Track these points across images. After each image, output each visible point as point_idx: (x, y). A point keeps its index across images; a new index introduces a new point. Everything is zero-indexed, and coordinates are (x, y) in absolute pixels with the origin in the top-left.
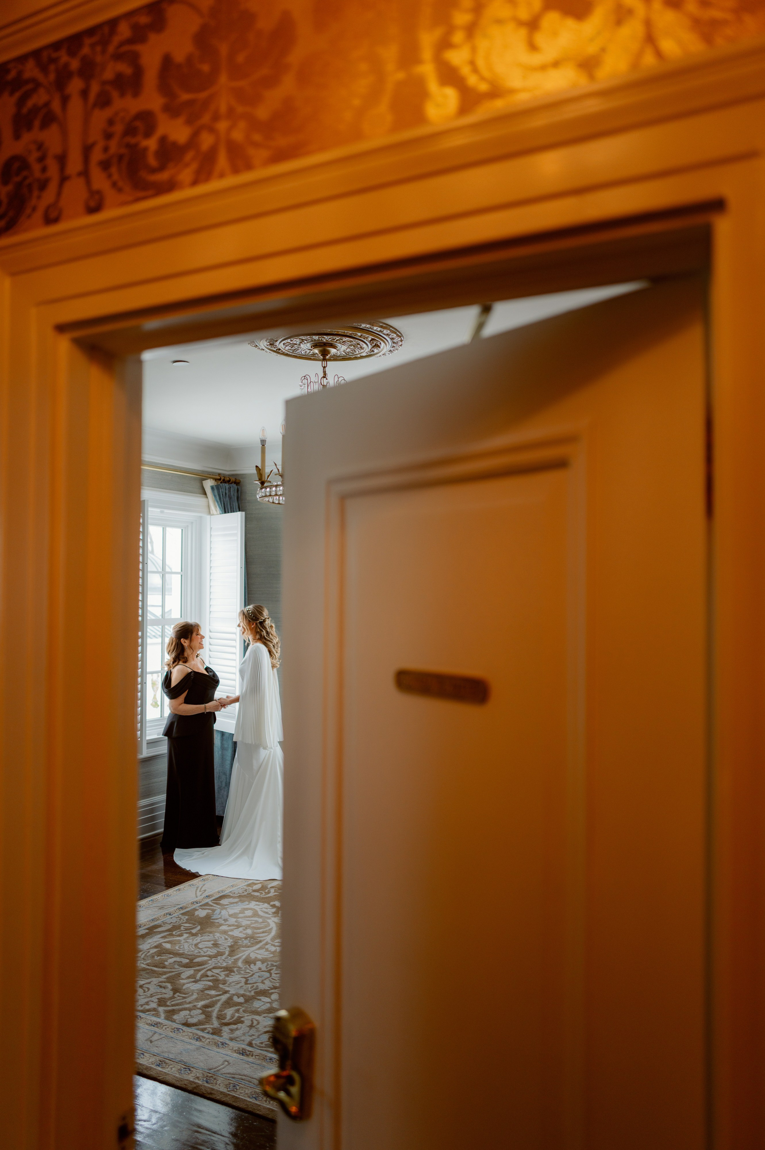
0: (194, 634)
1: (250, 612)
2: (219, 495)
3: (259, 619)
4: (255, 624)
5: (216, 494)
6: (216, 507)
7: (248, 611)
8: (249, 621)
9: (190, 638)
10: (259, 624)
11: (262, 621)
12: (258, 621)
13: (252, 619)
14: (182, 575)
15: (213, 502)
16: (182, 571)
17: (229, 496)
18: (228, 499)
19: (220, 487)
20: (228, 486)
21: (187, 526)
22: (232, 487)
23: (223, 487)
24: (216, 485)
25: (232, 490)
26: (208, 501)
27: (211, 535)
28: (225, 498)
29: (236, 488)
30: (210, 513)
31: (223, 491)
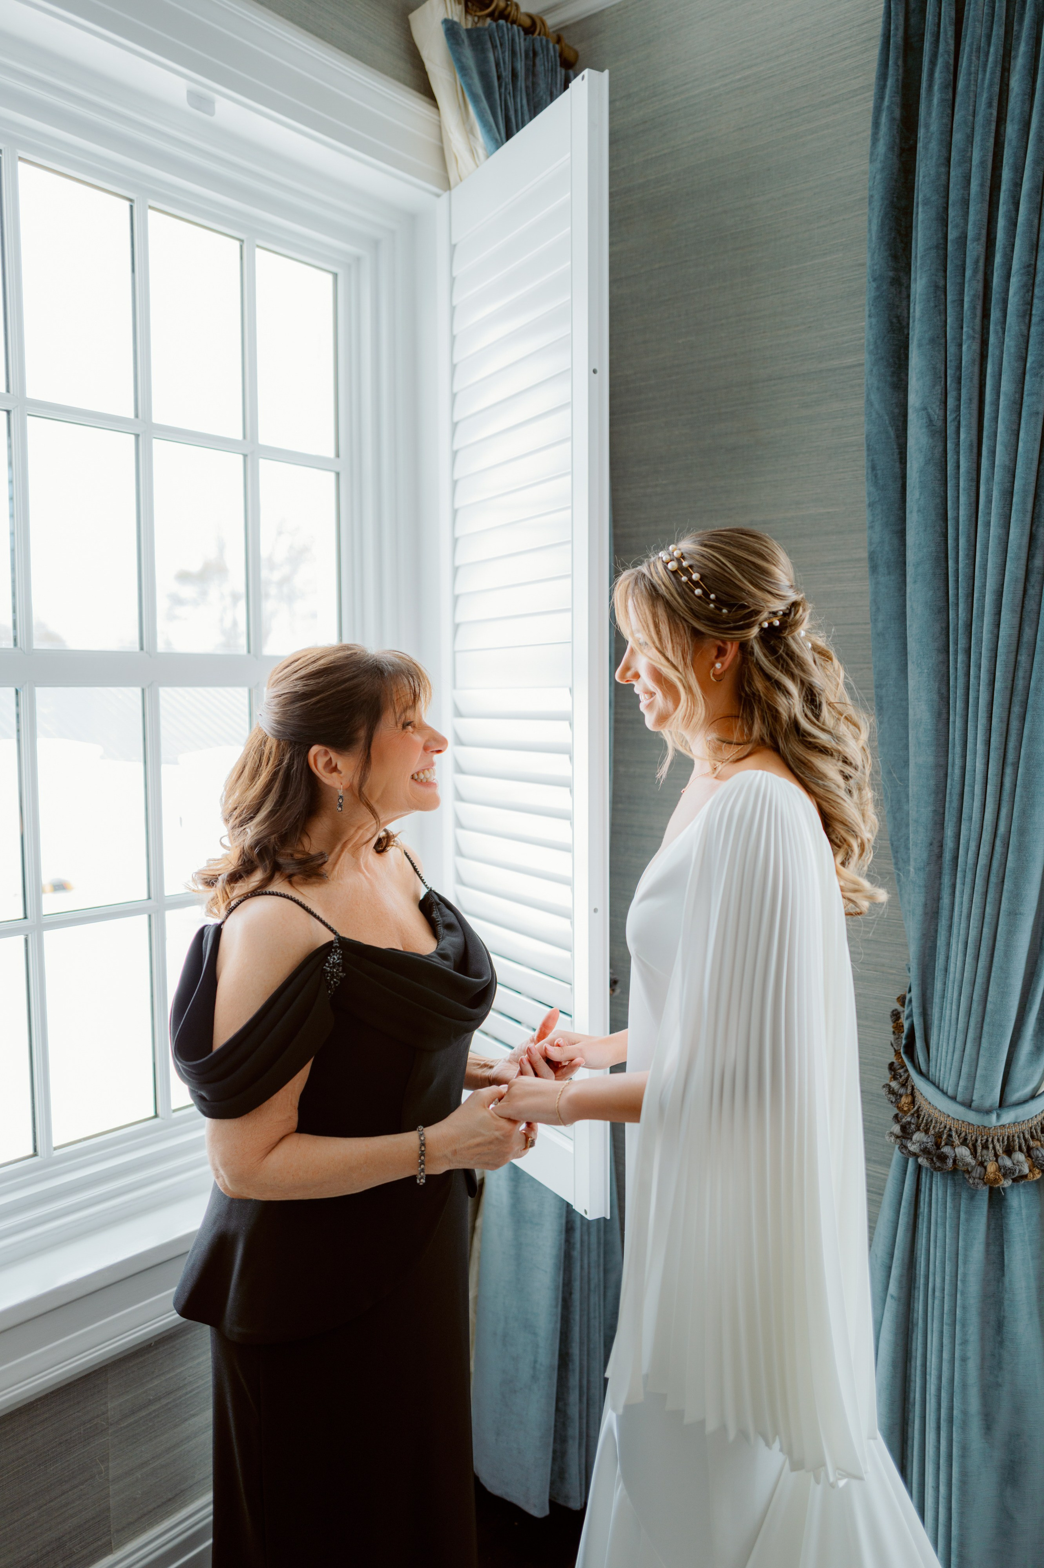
0: (387, 726)
1: (696, 576)
2: (484, 76)
3: (757, 613)
4: (732, 650)
5: (470, 62)
6: (469, 132)
7: (674, 573)
8: (696, 634)
9: (362, 743)
10: (757, 649)
11: (777, 623)
12: (755, 631)
13: (713, 621)
14: (338, 475)
15: (459, 105)
16: (338, 455)
17: (528, 95)
18: (525, 101)
19: (487, 37)
20: (522, 40)
21: (358, 259)
22: (543, 52)
23: (500, 35)
24: (469, 26)
25: (543, 68)
26: (440, 121)
27: (453, 280)
28: (509, 93)
29: (559, 69)
30: (446, 184)
31: (501, 56)
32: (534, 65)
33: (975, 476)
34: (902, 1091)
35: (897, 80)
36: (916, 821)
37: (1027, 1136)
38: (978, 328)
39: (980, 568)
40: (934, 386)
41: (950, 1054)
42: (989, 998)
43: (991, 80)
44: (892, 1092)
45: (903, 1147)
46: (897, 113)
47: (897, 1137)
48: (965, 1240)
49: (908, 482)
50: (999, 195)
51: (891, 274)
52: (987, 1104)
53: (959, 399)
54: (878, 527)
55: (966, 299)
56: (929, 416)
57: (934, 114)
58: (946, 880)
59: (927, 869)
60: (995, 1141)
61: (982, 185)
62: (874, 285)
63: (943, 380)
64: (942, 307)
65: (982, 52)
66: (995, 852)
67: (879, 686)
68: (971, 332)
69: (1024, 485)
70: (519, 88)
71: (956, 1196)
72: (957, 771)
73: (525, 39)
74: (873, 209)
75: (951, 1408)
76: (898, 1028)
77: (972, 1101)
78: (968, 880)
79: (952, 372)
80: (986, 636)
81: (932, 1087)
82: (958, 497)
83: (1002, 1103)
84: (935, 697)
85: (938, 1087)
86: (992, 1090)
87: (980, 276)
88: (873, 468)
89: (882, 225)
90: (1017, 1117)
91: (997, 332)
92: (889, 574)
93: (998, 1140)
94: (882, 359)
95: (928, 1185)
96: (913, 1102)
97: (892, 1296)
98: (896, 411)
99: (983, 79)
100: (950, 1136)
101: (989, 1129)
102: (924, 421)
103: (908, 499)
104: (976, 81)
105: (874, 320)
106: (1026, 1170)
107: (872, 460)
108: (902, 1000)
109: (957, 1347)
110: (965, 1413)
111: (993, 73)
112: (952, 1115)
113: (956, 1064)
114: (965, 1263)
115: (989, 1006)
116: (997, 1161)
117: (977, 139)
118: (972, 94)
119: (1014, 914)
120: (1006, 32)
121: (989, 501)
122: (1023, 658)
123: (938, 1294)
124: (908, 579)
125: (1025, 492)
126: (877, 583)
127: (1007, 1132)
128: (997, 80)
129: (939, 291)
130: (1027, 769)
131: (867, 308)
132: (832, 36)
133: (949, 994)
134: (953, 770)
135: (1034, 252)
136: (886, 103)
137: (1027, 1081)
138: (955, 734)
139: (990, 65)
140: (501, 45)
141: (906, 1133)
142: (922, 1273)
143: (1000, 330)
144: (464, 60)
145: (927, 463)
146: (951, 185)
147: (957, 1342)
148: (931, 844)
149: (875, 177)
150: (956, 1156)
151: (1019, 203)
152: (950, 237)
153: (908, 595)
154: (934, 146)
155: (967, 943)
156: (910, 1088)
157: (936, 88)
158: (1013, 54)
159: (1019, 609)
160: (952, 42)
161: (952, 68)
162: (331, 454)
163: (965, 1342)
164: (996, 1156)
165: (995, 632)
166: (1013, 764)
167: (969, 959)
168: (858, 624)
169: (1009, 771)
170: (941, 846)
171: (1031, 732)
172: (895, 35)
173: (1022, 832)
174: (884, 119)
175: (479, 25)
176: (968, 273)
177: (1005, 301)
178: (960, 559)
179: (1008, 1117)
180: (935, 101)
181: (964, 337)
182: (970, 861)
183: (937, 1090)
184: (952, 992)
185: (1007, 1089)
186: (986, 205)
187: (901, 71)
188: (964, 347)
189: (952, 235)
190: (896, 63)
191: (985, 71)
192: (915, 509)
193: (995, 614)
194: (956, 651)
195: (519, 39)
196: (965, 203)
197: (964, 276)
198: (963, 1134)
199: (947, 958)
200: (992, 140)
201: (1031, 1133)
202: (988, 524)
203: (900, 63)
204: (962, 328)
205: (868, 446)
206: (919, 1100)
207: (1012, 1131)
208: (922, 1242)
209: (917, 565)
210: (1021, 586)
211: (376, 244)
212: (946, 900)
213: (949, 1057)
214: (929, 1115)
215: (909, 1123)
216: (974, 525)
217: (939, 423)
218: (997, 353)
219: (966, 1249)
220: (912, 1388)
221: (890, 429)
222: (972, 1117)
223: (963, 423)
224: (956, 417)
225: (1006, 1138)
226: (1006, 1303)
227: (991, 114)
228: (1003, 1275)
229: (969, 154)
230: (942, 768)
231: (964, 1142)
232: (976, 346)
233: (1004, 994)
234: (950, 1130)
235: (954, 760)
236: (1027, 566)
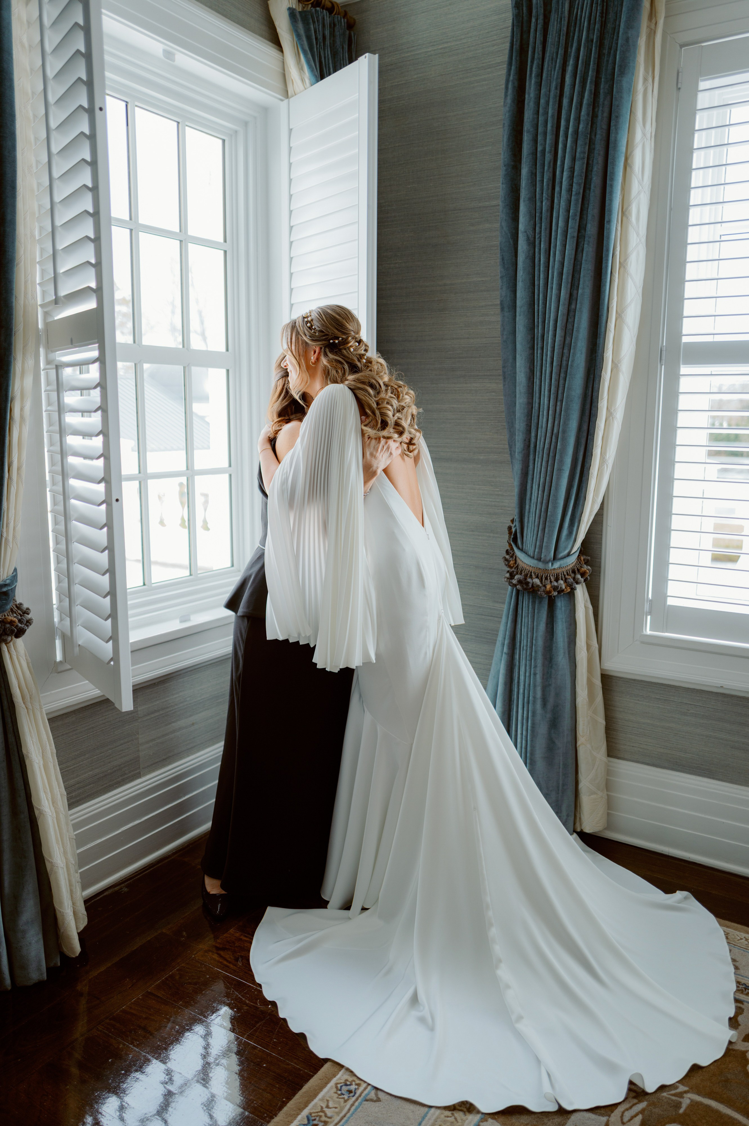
1: (310, 320)
2: (309, 38)
4: (318, 350)
5: (302, 32)
6: (301, 69)
8: (306, 343)
11: (338, 341)
14: (225, 252)
15: (296, 54)
16: (225, 241)
17: (330, 47)
18: (329, 53)
19: (310, 16)
20: (328, 18)
21: (236, 132)
22: (339, 24)
23: (317, 16)
24: (300, 10)
25: (338, 33)
26: (283, 60)
27: (290, 148)
28: (322, 48)
29: (346, 30)
30: (286, 94)
31: (317, 27)
32: (334, 31)
33: (547, 265)
34: (511, 559)
35: (516, 67)
36: (519, 430)
37: (565, 573)
38: (550, 194)
39: (548, 309)
40: (530, 221)
41: (532, 538)
42: (549, 510)
43: (557, 76)
44: (506, 560)
45: (510, 584)
46: (516, 84)
47: (508, 578)
48: (537, 622)
49: (518, 266)
50: (560, 133)
51: (512, 163)
52: (548, 559)
53: (541, 228)
54: (504, 289)
55: (545, 180)
56: (527, 235)
57: (532, 88)
58: (531, 457)
59: (523, 452)
60: (551, 576)
61: (552, 127)
62: (505, 168)
63: (534, 218)
64: (534, 183)
65: (553, 60)
66: (552, 442)
67: (504, 367)
68: (546, 196)
69: (568, 270)
70: (327, 45)
71: (534, 603)
72: (537, 405)
73: (329, 17)
74: (505, 130)
75: (529, 697)
76: (510, 533)
77: (541, 558)
78: (540, 456)
79: (539, 215)
80: (550, 341)
81: (524, 554)
82: (540, 275)
83: (555, 558)
84: (528, 370)
85: (526, 554)
86: (550, 552)
87: (551, 169)
88: (503, 259)
89: (509, 139)
90: (560, 565)
91: (558, 197)
92: (509, 311)
93: (552, 575)
94: (508, 205)
95: (521, 601)
96: (516, 563)
97: (505, 653)
98: (514, 231)
99: (554, 74)
100: (531, 575)
101: (548, 570)
102: (525, 238)
103: (518, 275)
104: (551, 75)
105: (504, 186)
106: (564, 587)
107: (502, 255)
108: (512, 521)
109: (532, 669)
110: (534, 697)
111: (558, 72)
112: (532, 565)
113: (534, 541)
114: (536, 632)
115: (549, 513)
116: (551, 584)
117: (551, 103)
118: (549, 81)
119: (560, 470)
120: (565, 54)
121: (553, 277)
122: (566, 351)
123: (525, 648)
124: (517, 314)
125: (568, 273)
126: (504, 316)
127: (556, 572)
128: (560, 76)
129: (533, 175)
130: (567, 403)
131: (501, 179)
132: (488, 32)
133: (531, 510)
134: (535, 405)
135: (574, 162)
136: (511, 78)
137: (565, 548)
138: (536, 388)
139: (557, 68)
140: (317, 21)
141: (512, 576)
142: (518, 641)
143: (559, 196)
144: (299, 31)
145: (526, 258)
146: (539, 124)
147: (532, 667)
148: (525, 440)
149: (505, 115)
150: (533, 583)
151: (568, 137)
152: (538, 150)
153: (517, 322)
154: (532, 104)
155: (539, 485)
156: (514, 557)
157: (533, 75)
158: (567, 63)
159: (564, 328)
160: (541, 53)
161: (541, 66)
162: (222, 240)
163: (535, 667)
164: (551, 582)
165: (554, 339)
166: (560, 400)
167: (540, 492)
168: (496, 337)
169: (559, 404)
170: (529, 441)
171: (569, 385)
172: (516, 44)
173: (564, 432)
174: (510, 86)
175: (305, 9)
176: (546, 168)
177: (561, 183)
178: (540, 304)
179: (557, 565)
180: (533, 82)
181: (544, 199)
182: (542, 446)
183: (526, 555)
184: (533, 509)
185: (557, 552)
186: (554, 136)
187: (518, 62)
188: (544, 203)
189: (539, 148)
190: (516, 59)
191: (555, 70)
192: (521, 280)
193: (554, 331)
194: (537, 348)
195: (327, 17)
196: (545, 133)
197: (544, 169)
198: (537, 574)
199: (531, 493)
200: (557, 105)
201: (567, 572)
202: (552, 288)
203: (518, 58)
204: (543, 194)
205: (501, 248)
206: (518, 561)
207: (559, 571)
208: (519, 626)
209: (521, 307)
210: (565, 318)
211: (246, 124)
212: (531, 467)
213: (531, 539)
214: (522, 567)
215: (513, 571)
216: (546, 289)
217: (532, 239)
218: (558, 207)
219: (537, 626)
220: (513, 694)
221: (511, 240)
222: (541, 565)
223: (542, 240)
224: (539, 237)
225: (555, 574)
226: (554, 648)
227: (557, 93)
228: (553, 637)
229: (547, 110)
230: (530, 404)
231: (537, 577)
232: (549, 203)
233: (555, 507)
234: (531, 572)
235: (536, 400)
236: (568, 308)
